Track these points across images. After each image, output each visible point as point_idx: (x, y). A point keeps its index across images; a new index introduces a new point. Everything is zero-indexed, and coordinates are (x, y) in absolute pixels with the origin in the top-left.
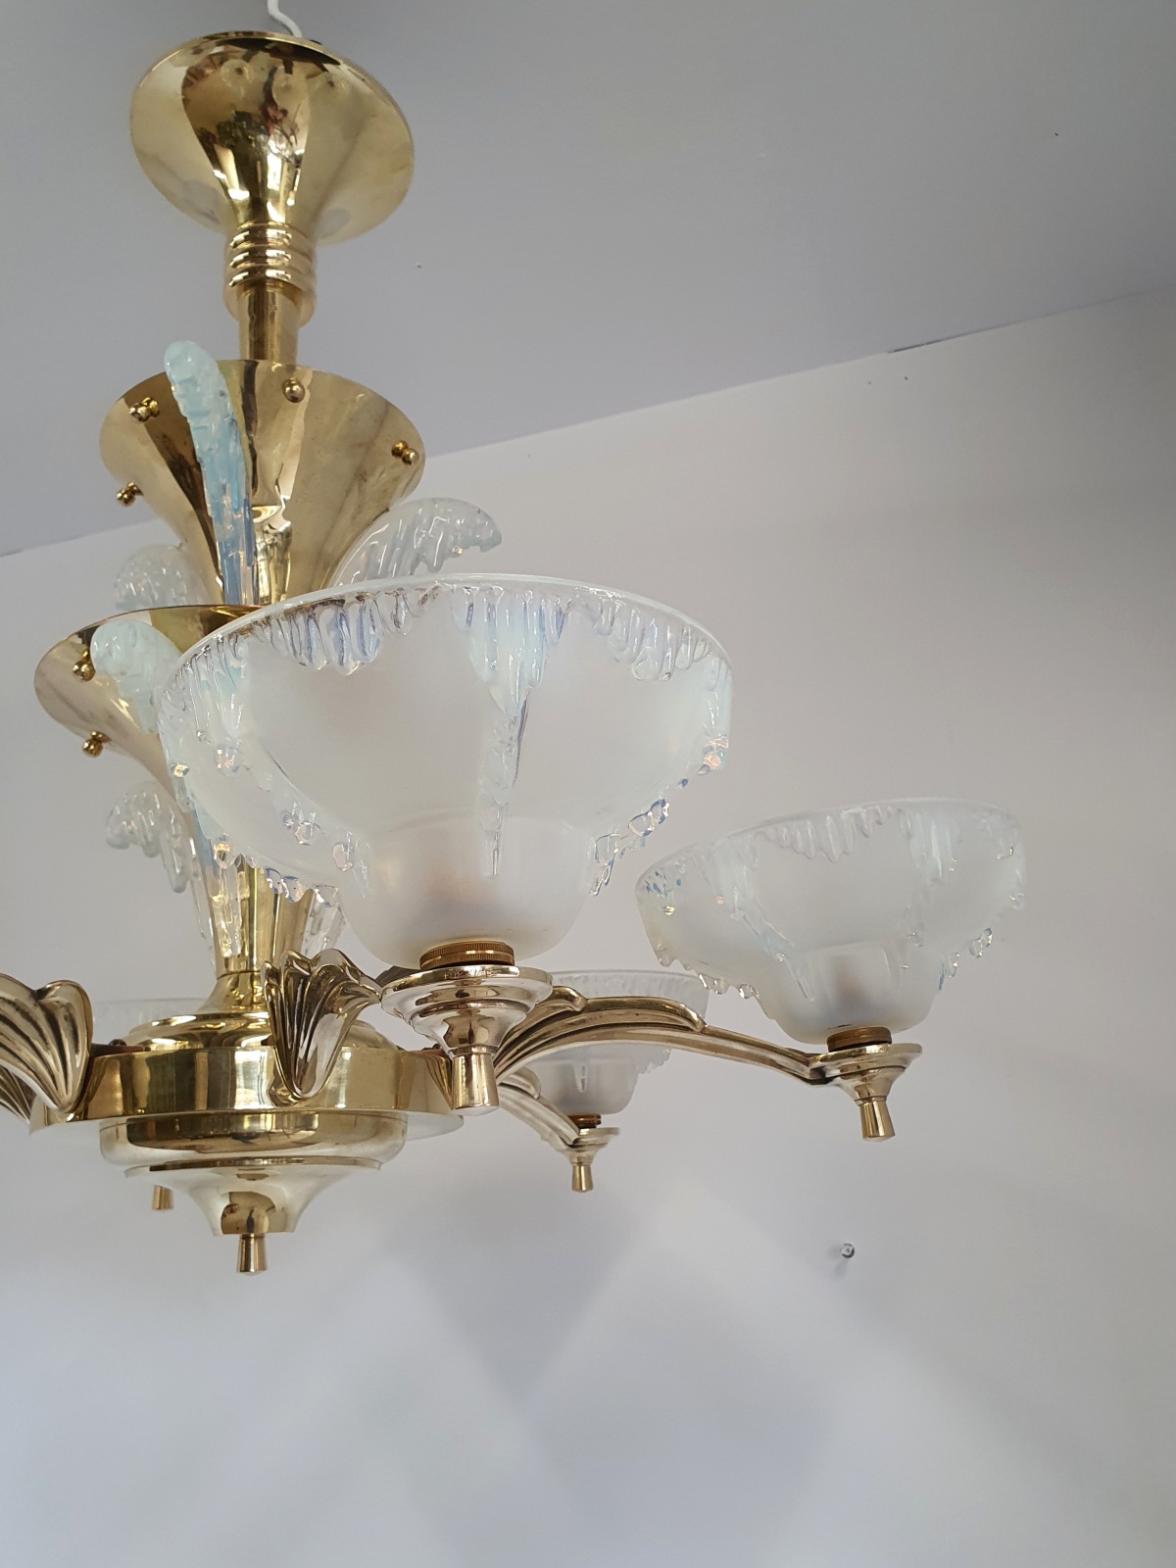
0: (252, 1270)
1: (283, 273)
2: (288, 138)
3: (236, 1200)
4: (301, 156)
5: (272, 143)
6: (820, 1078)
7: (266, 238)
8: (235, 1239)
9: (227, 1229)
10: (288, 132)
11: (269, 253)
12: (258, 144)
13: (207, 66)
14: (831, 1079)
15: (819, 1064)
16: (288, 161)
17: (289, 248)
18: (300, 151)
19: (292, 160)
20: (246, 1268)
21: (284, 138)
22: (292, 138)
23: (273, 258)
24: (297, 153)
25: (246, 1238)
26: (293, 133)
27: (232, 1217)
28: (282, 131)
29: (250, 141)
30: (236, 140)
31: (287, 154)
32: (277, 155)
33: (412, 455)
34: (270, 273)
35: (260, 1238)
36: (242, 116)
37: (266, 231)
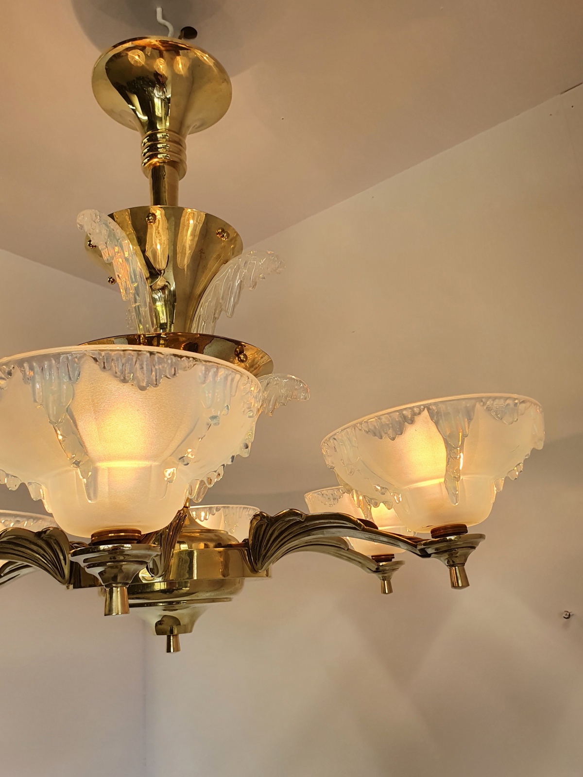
0: (172, 651)
2: (163, 89)
5: (155, 91)
7: (156, 139)
10: (162, 86)
11: (159, 146)
12: (149, 93)
16: (164, 100)
17: (169, 141)
18: (169, 96)
19: (166, 100)
20: (169, 650)
21: (161, 90)
22: (165, 89)
23: (161, 148)
24: (168, 97)
25: (169, 637)
26: (165, 86)
28: (160, 86)
31: (163, 97)
32: (158, 98)
35: (175, 636)
37: (156, 135)
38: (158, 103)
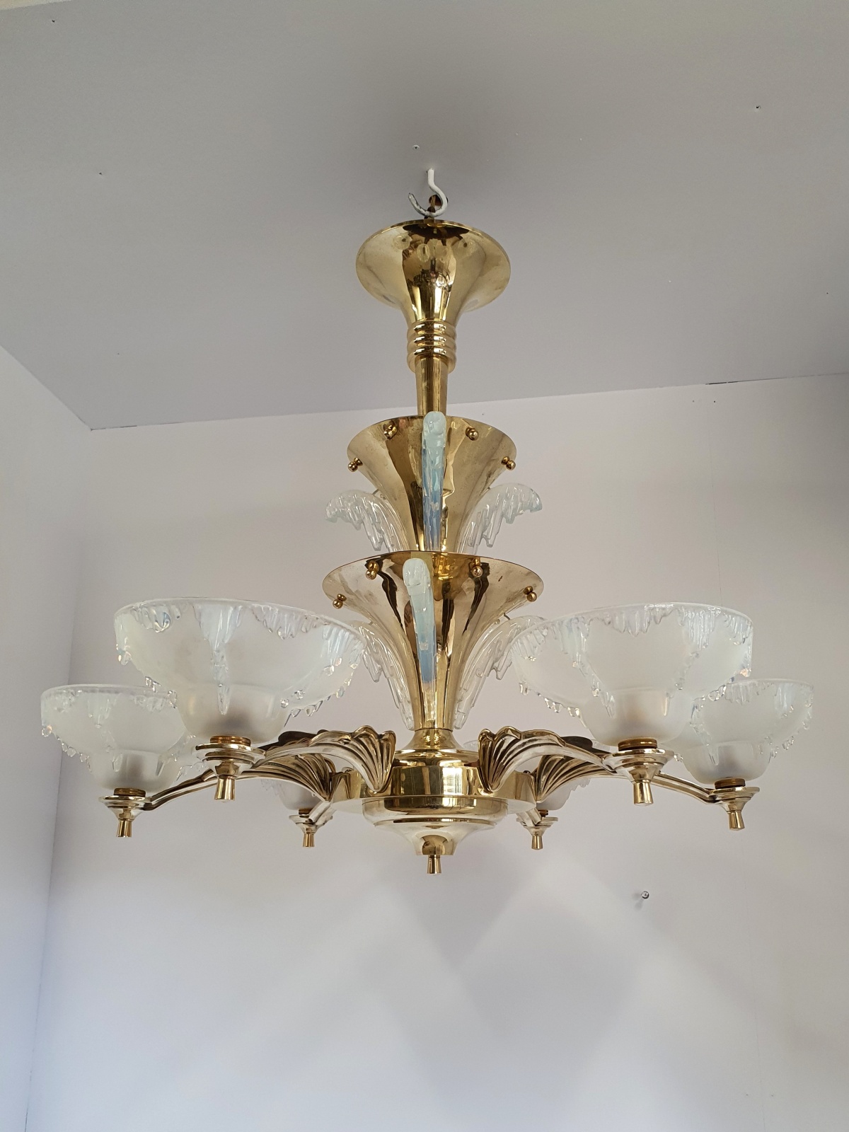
0: (436, 872)
1: (442, 350)
2: (445, 278)
3: (430, 840)
4: (451, 285)
5: (437, 282)
6: (713, 800)
7: (432, 330)
8: (427, 856)
9: (424, 853)
10: (445, 275)
11: (436, 338)
12: (432, 283)
13: (409, 249)
14: (718, 801)
15: (713, 794)
16: (445, 289)
17: (445, 334)
18: (451, 282)
19: (447, 288)
20: (433, 872)
21: (443, 278)
22: (447, 277)
23: (436, 341)
24: (450, 284)
25: (432, 857)
26: (448, 274)
27: (426, 847)
28: (443, 275)
29: (428, 282)
30: (422, 282)
32: (439, 287)
33: (512, 464)
34: (436, 350)
35: (438, 857)
36: (423, 272)
37: (433, 325)
38: (438, 294)
